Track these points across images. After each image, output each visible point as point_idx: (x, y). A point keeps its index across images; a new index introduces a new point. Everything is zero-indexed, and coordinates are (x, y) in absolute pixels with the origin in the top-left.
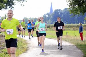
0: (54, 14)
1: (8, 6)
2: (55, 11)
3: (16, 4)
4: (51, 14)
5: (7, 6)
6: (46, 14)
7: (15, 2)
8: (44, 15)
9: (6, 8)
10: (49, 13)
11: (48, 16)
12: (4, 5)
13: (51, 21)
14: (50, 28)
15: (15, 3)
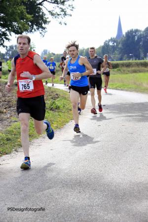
0: (124, 40)
1: (35, 27)
2: (126, 33)
3: (50, 22)
4: (119, 41)
5: (32, 25)
6: (109, 41)
7: (48, 18)
8: (104, 43)
9: (31, 31)
10: (115, 37)
11: (113, 43)
12: (26, 26)
13: (120, 53)
14: (120, 68)
15: (48, 20)
